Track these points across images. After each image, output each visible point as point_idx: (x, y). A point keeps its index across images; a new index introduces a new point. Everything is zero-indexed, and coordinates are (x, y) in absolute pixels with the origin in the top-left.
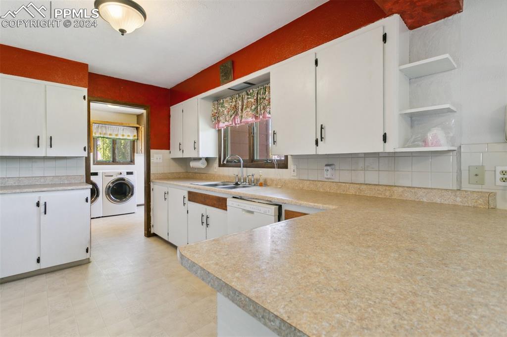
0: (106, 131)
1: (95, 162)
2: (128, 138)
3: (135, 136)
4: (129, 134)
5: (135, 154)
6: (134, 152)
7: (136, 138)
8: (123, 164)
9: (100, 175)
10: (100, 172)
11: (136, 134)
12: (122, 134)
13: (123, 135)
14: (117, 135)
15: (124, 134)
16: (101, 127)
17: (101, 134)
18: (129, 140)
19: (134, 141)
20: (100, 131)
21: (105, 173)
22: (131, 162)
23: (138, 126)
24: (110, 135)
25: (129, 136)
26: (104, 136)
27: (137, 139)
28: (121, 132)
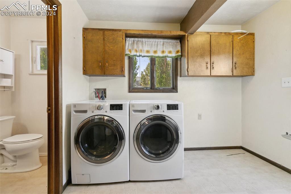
0: (143, 47)
1: (131, 89)
2: (170, 55)
3: (178, 52)
4: (171, 49)
5: (179, 78)
6: (176, 75)
7: (180, 54)
8: (163, 92)
9: (126, 108)
10: (127, 104)
11: (179, 48)
12: (161, 50)
13: (163, 52)
14: (155, 52)
15: (165, 50)
16: (137, 41)
17: (136, 51)
18: (170, 57)
19: (176, 59)
20: (135, 47)
21: (133, 106)
22: (173, 88)
23: (182, 33)
24: (148, 52)
25: (170, 52)
26: (141, 54)
27: (182, 56)
28: (160, 48)
